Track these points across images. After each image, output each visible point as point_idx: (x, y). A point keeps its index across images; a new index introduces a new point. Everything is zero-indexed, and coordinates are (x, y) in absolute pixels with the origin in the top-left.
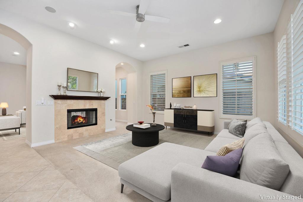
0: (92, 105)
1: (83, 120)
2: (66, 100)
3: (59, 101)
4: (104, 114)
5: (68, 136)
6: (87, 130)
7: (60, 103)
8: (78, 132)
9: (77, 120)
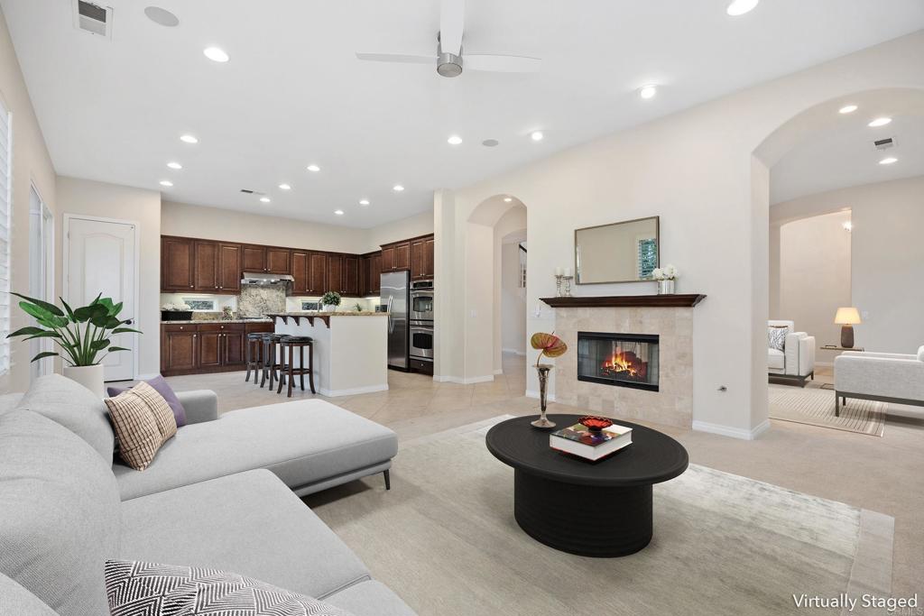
0: (641, 322)
1: (628, 367)
2: (575, 309)
3: (564, 312)
4: (686, 358)
5: (579, 397)
6: (623, 398)
7: (565, 315)
8: (599, 396)
9: (610, 361)
